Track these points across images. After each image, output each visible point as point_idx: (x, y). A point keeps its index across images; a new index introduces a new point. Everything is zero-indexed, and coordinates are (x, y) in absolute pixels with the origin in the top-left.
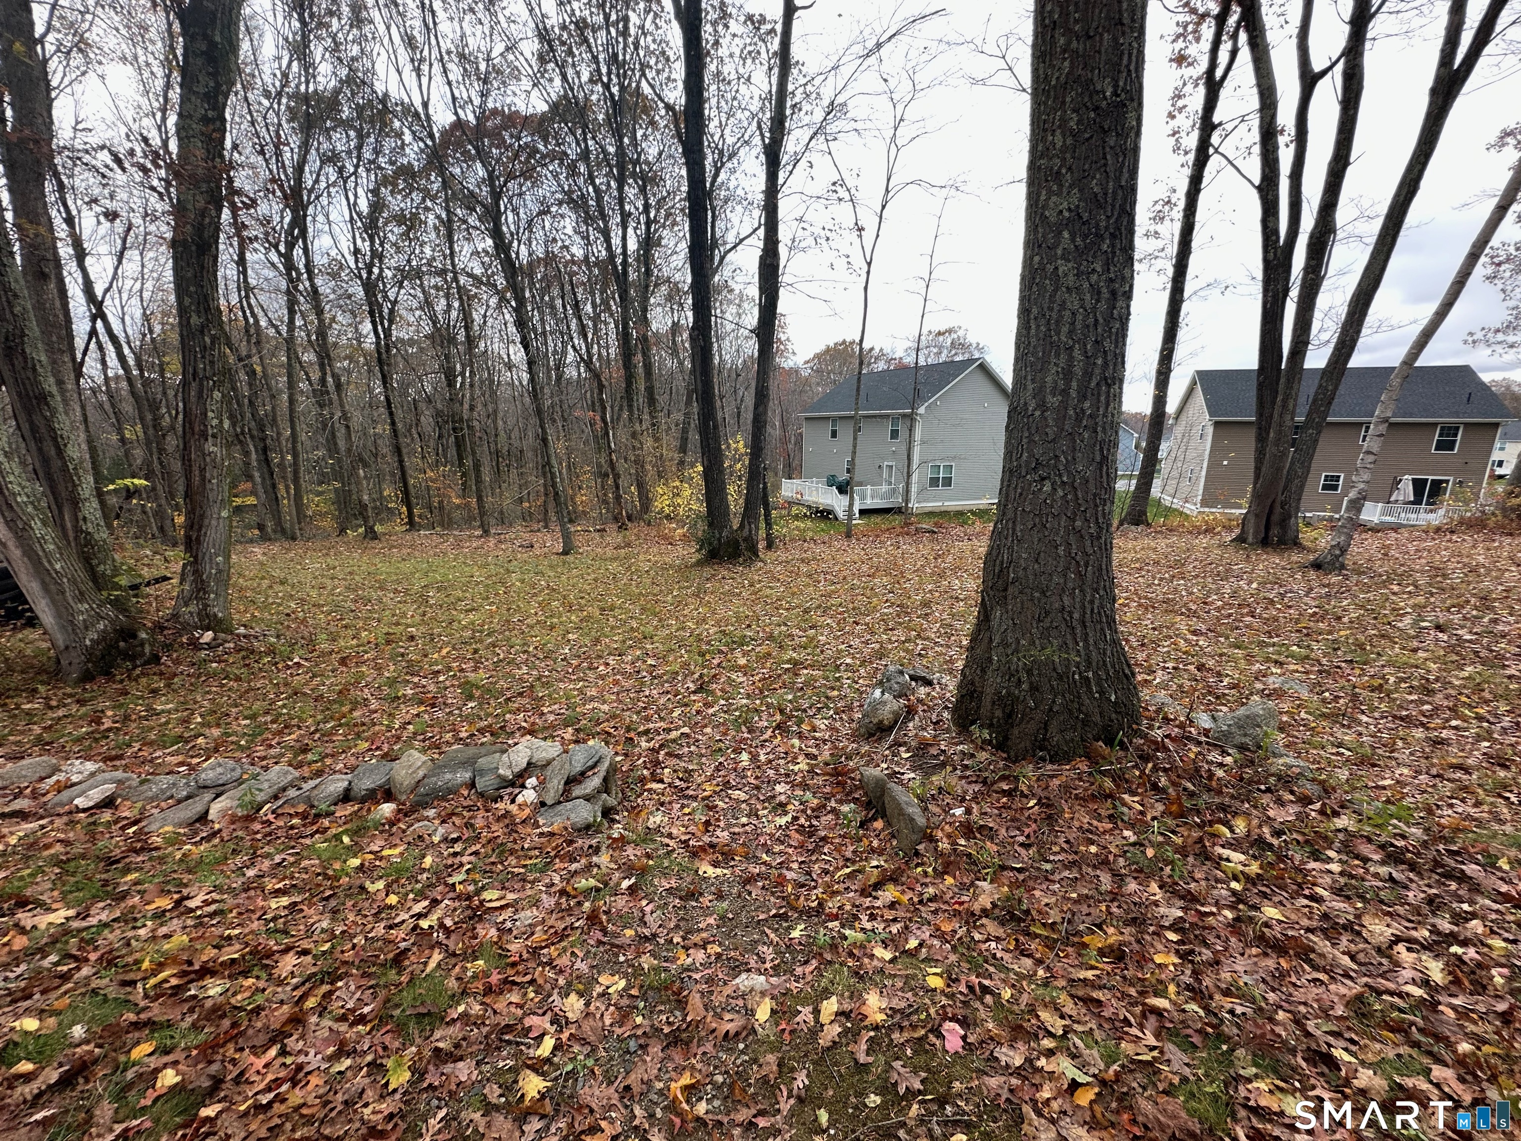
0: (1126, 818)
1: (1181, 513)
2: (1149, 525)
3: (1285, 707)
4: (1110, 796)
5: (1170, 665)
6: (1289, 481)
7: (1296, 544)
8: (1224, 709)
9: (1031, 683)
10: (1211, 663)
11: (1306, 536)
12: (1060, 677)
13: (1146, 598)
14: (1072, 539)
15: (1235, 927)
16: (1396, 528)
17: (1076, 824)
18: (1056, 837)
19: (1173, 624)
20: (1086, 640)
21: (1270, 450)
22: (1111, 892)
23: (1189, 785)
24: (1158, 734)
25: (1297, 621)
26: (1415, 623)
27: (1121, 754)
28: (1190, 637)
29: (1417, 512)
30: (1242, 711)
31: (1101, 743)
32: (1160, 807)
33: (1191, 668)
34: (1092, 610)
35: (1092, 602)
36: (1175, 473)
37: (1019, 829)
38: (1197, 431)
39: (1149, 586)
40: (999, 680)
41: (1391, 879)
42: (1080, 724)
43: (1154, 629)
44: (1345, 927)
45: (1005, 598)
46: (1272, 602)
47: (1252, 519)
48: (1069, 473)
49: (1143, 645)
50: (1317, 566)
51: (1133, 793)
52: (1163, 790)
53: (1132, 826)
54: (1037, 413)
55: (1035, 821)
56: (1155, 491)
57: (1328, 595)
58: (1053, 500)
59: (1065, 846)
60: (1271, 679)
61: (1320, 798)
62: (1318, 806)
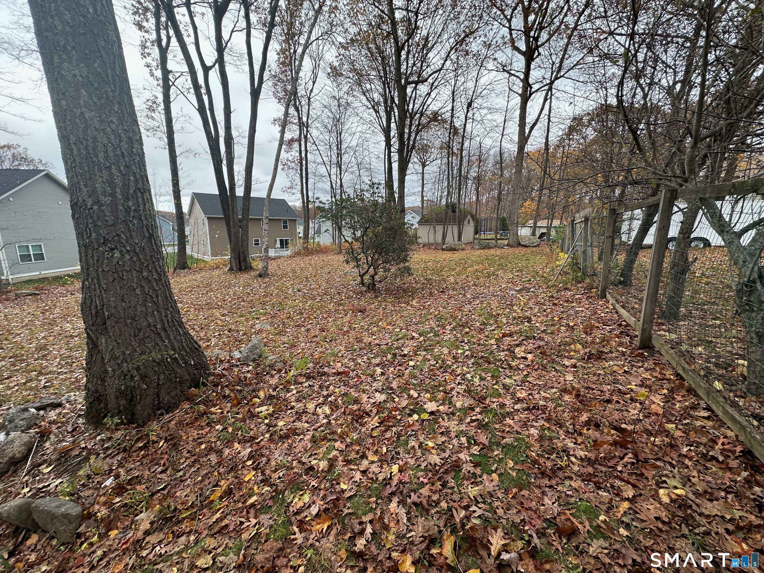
0: (215, 420)
1: (204, 261)
2: (190, 268)
3: (264, 335)
4: (205, 413)
5: (217, 334)
6: (242, 243)
7: (251, 268)
8: (243, 345)
9: (141, 375)
10: (233, 327)
11: (254, 264)
12: (159, 364)
13: (197, 305)
14: (143, 283)
15: (271, 440)
16: (279, 257)
17: (191, 439)
18: (182, 453)
19: (213, 314)
20: (169, 338)
21: (233, 230)
22: (218, 462)
23: (239, 388)
24: (219, 370)
25: (259, 299)
26: (293, 290)
27: (204, 389)
28: (222, 318)
29: (283, 251)
30: (250, 344)
31: (193, 389)
32: (229, 405)
33: (226, 332)
34: (168, 321)
35: (166, 316)
36: (195, 242)
37: (157, 464)
38: (200, 221)
39: (197, 298)
40: (117, 382)
41: (310, 386)
42: (178, 385)
43: (205, 319)
44: (303, 413)
45: (106, 329)
46: (249, 294)
47: (233, 261)
48: (130, 245)
49: (202, 328)
50: (260, 276)
51: (215, 406)
52: (229, 396)
53: (219, 422)
54: (95, 207)
55: (166, 453)
56: (188, 251)
57: (266, 287)
58: (124, 262)
59: (187, 455)
60: (257, 326)
61: (284, 368)
62: (284, 371)
